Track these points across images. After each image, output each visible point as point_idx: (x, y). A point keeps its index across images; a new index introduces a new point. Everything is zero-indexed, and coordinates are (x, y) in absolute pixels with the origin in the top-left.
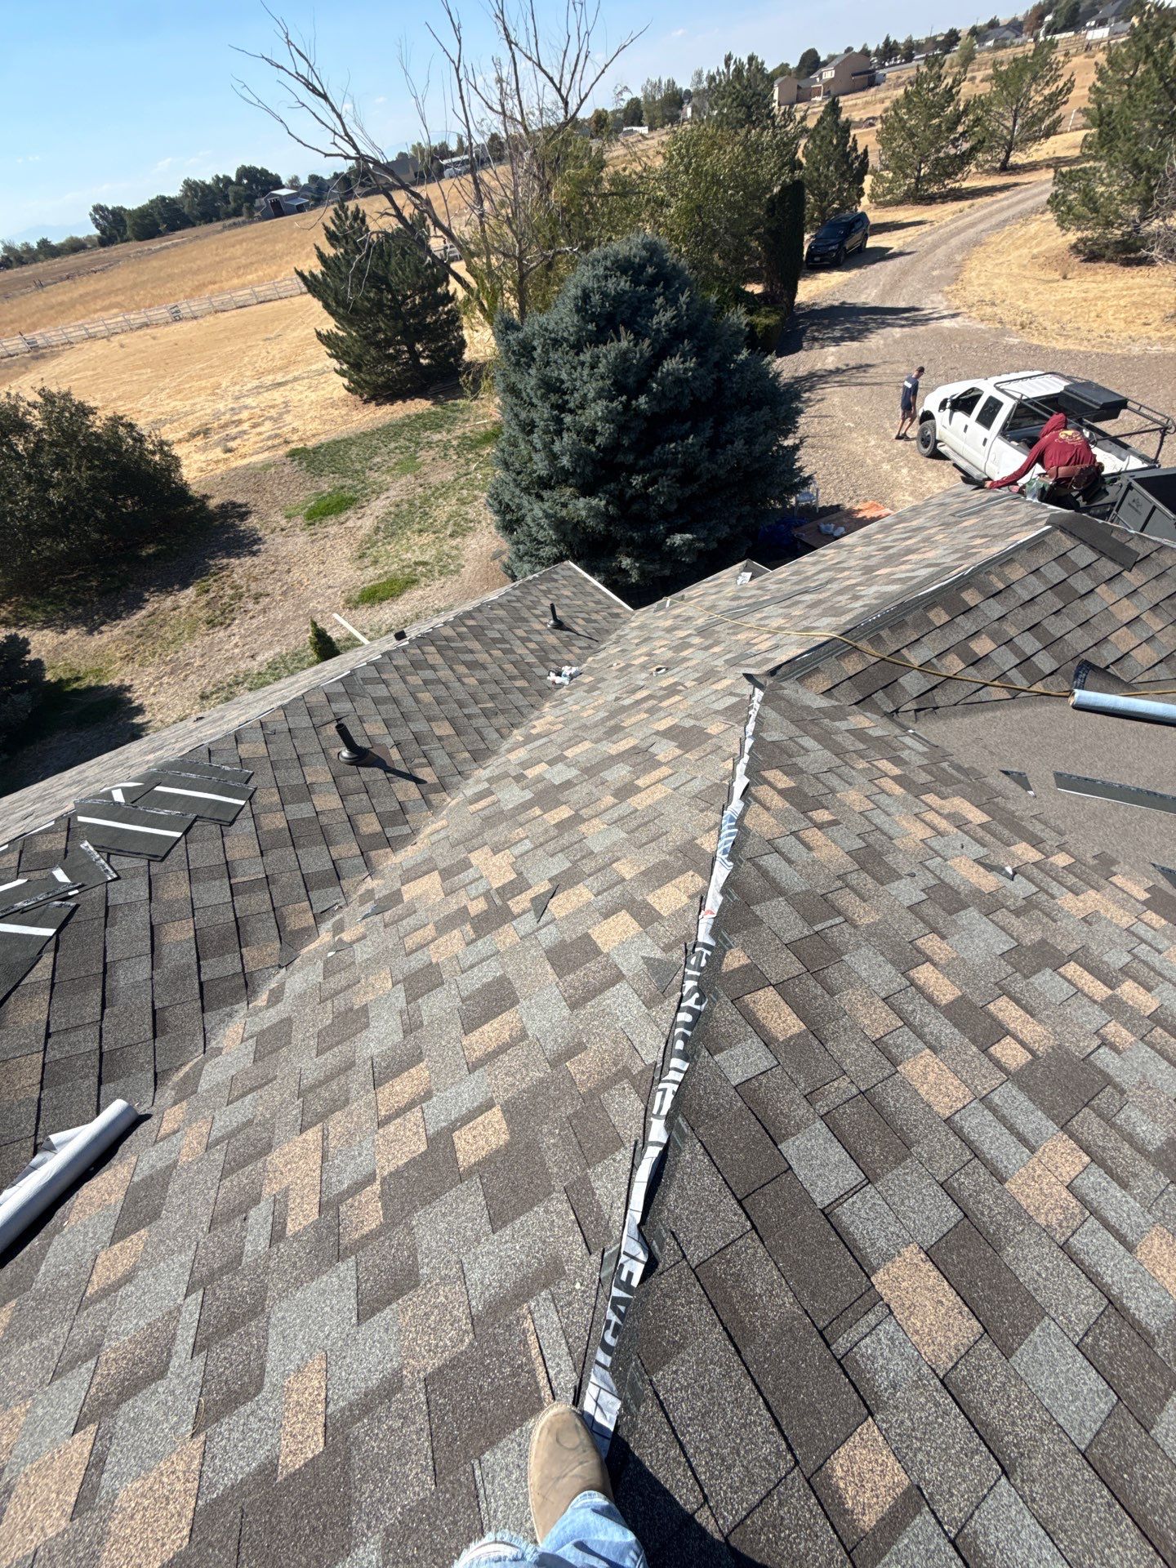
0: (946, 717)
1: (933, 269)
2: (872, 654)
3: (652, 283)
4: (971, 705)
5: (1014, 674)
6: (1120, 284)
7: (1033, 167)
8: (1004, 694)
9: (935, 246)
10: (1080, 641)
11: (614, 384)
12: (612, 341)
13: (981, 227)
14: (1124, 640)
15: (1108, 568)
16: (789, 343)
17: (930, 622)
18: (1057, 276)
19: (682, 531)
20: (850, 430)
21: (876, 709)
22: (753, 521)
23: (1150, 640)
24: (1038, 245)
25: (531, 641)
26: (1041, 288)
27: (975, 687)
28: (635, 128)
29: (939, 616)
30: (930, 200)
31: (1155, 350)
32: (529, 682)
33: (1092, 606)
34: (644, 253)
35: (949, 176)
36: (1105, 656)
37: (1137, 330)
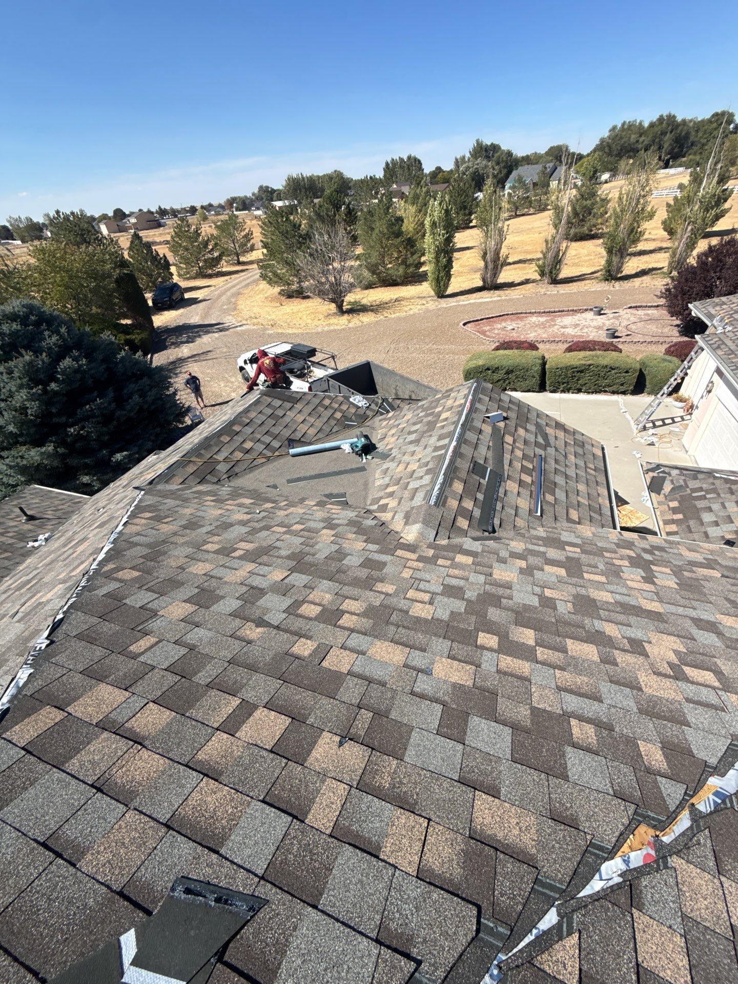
0: (242, 476)
1: (223, 305)
2: (200, 461)
3: (37, 324)
4: (251, 469)
5: (265, 452)
6: (303, 306)
7: (251, 263)
8: (264, 460)
9: (220, 296)
10: (286, 433)
11: (30, 380)
12: (16, 358)
13: (238, 287)
14: (303, 428)
15: (289, 405)
16: (160, 346)
17: (222, 442)
18: (278, 304)
19: (120, 450)
20: (209, 381)
21: (208, 482)
22: (165, 436)
23: (312, 425)
24: (266, 293)
25: (9, 532)
26: (274, 310)
27: (251, 461)
28: (10, 241)
29: (225, 439)
30: (210, 276)
31: (326, 329)
32: (12, 552)
33: (287, 419)
34: (25, 310)
35: (214, 266)
36: (298, 435)
37: (316, 322)
